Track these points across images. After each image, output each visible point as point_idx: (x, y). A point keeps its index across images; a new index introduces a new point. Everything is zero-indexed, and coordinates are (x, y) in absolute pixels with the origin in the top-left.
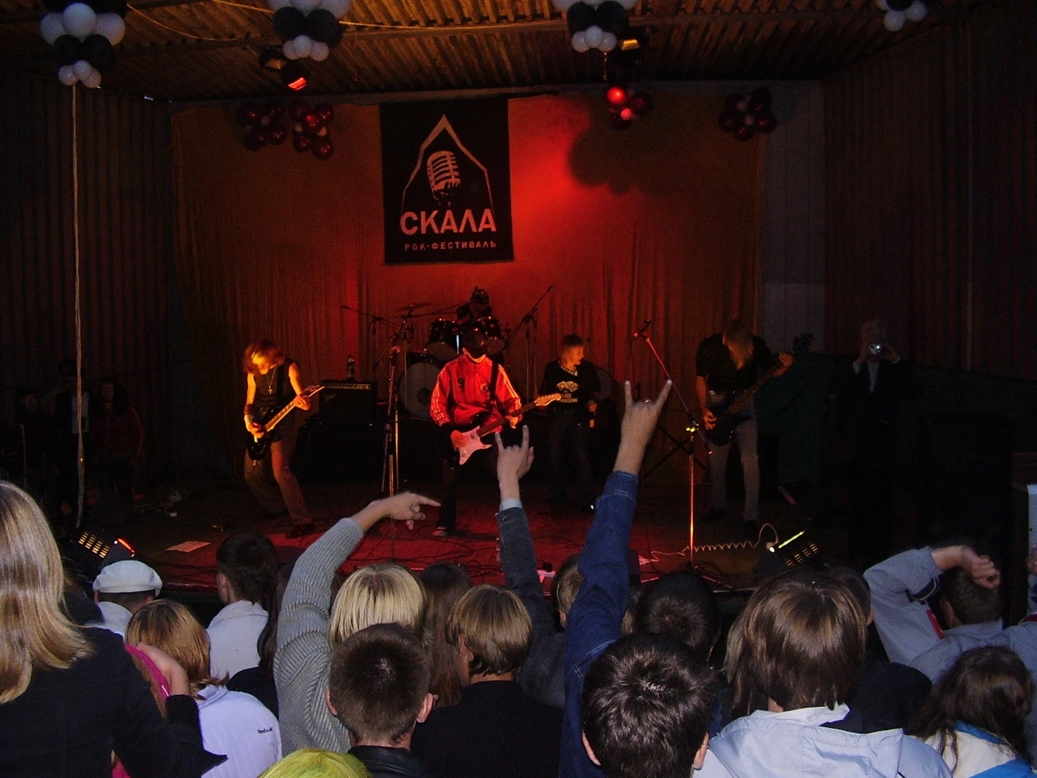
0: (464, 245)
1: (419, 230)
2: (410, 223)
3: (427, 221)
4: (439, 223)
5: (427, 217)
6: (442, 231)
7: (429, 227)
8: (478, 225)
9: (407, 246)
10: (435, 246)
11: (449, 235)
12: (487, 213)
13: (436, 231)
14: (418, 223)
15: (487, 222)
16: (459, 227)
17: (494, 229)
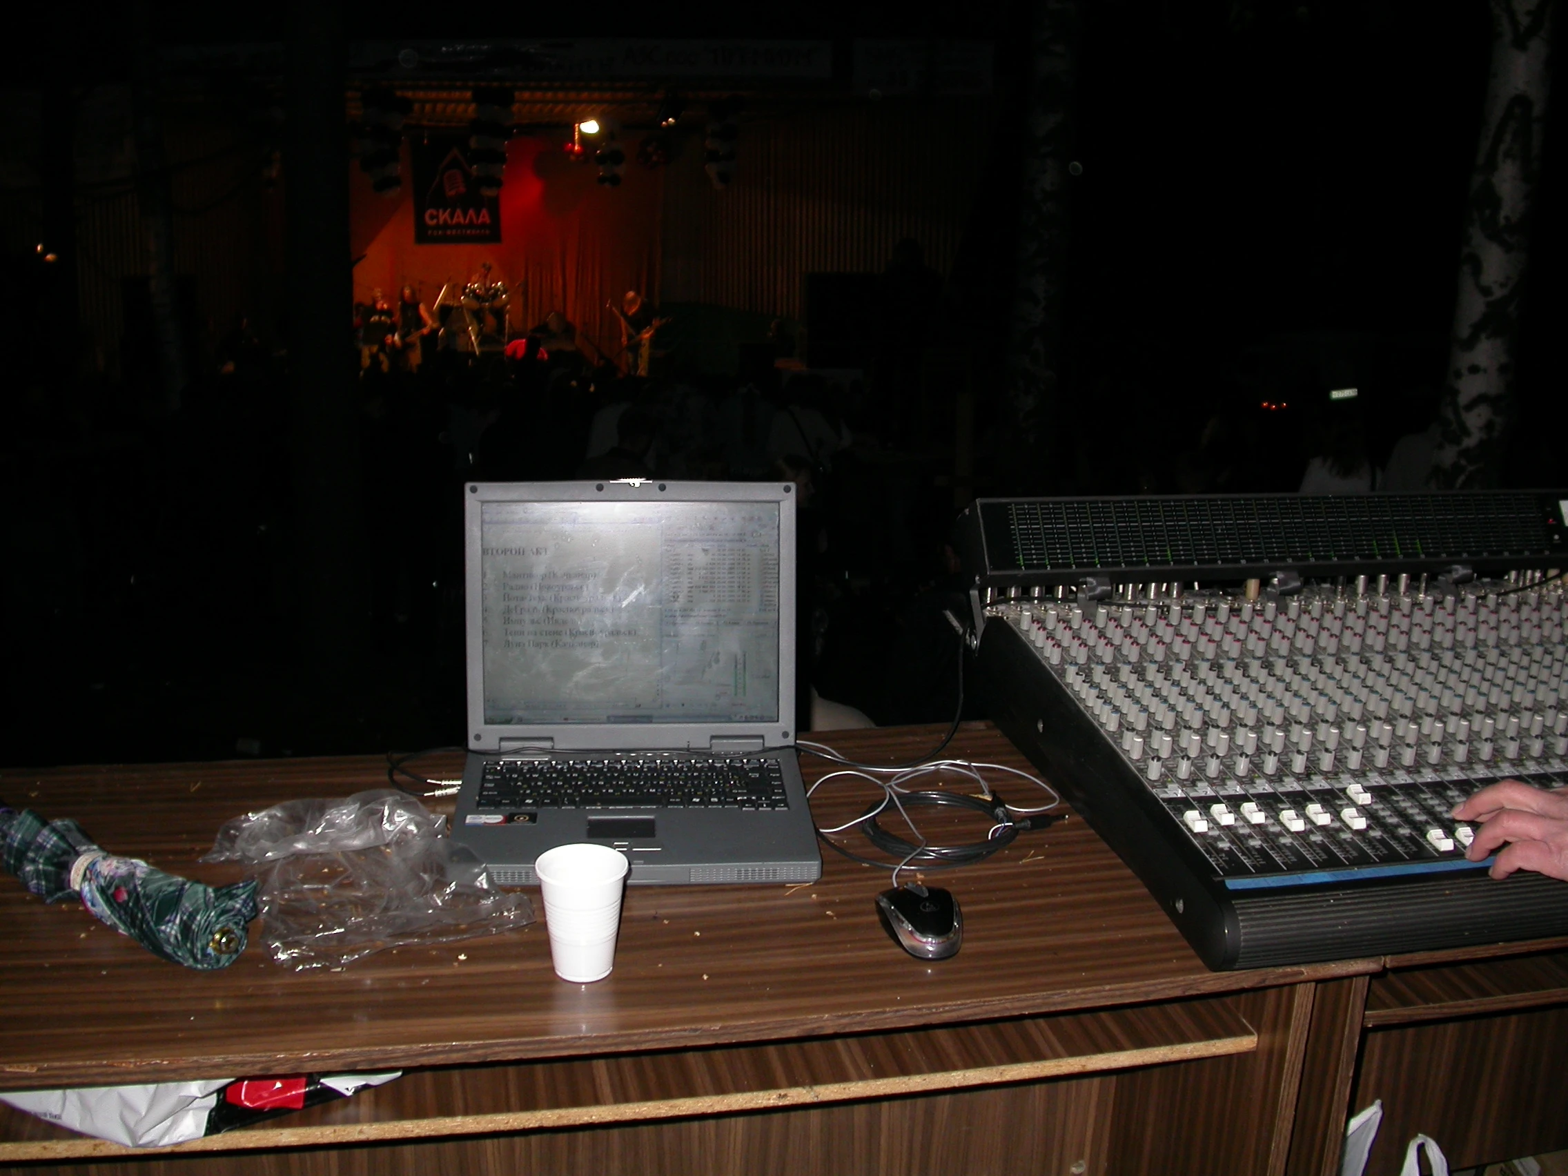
0: (468, 232)
1: (438, 220)
2: (432, 217)
3: (444, 216)
4: (452, 216)
5: (443, 213)
6: (454, 222)
7: (445, 220)
8: (478, 218)
9: (430, 232)
10: (449, 232)
11: (458, 226)
12: (484, 211)
13: (449, 221)
14: (437, 217)
15: (484, 217)
16: (465, 219)
17: (488, 221)
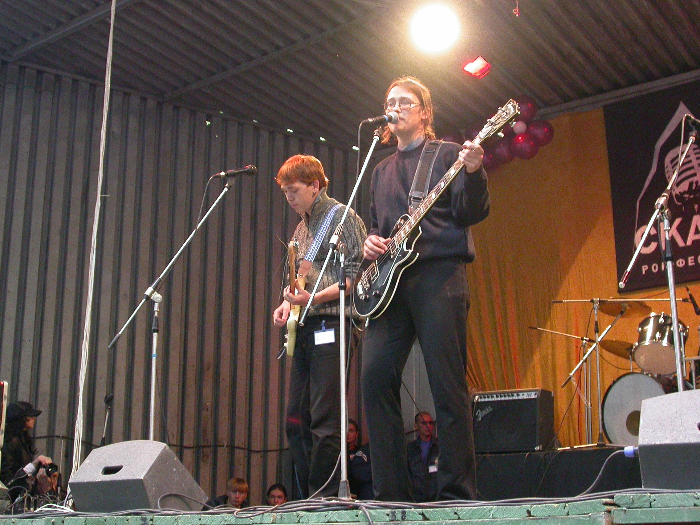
1: (659, 246)
4: (684, 234)
6: (689, 243)
10: (680, 263)
13: (681, 243)
14: (657, 238)
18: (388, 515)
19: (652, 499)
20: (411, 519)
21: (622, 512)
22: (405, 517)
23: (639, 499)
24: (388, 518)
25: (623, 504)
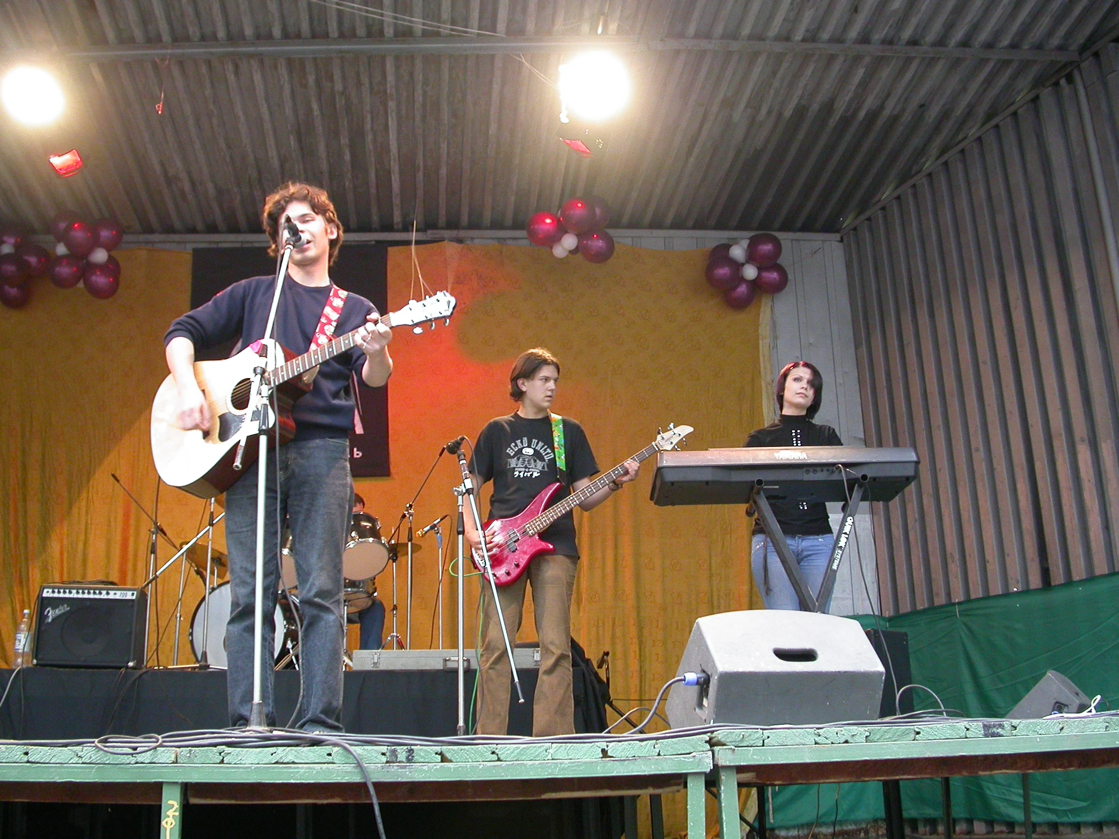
18: (383, 754)
19: (765, 736)
20: (422, 760)
21: (730, 752)
22: (413, 757)
23: (750, 735)
24: (384, 759)
25: (731, 742)
